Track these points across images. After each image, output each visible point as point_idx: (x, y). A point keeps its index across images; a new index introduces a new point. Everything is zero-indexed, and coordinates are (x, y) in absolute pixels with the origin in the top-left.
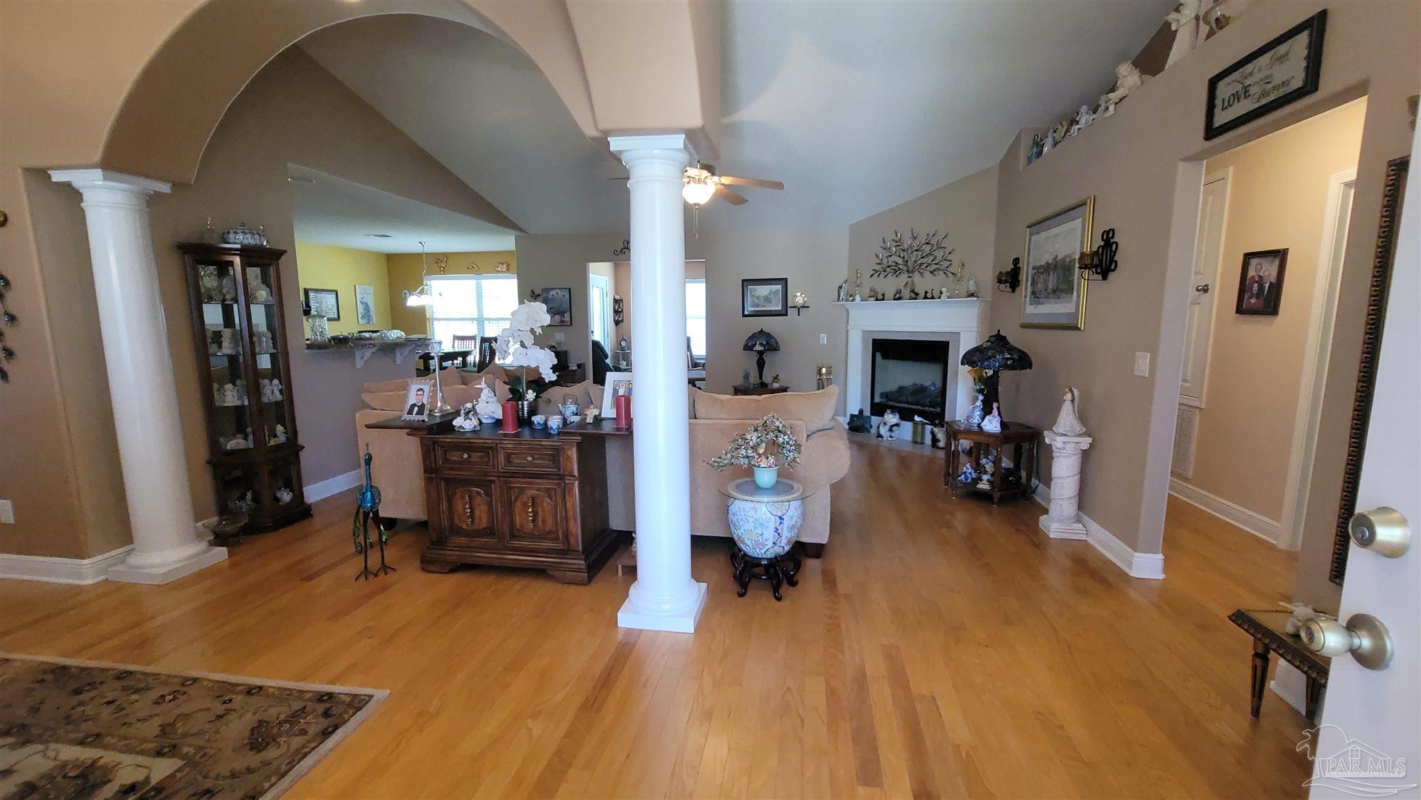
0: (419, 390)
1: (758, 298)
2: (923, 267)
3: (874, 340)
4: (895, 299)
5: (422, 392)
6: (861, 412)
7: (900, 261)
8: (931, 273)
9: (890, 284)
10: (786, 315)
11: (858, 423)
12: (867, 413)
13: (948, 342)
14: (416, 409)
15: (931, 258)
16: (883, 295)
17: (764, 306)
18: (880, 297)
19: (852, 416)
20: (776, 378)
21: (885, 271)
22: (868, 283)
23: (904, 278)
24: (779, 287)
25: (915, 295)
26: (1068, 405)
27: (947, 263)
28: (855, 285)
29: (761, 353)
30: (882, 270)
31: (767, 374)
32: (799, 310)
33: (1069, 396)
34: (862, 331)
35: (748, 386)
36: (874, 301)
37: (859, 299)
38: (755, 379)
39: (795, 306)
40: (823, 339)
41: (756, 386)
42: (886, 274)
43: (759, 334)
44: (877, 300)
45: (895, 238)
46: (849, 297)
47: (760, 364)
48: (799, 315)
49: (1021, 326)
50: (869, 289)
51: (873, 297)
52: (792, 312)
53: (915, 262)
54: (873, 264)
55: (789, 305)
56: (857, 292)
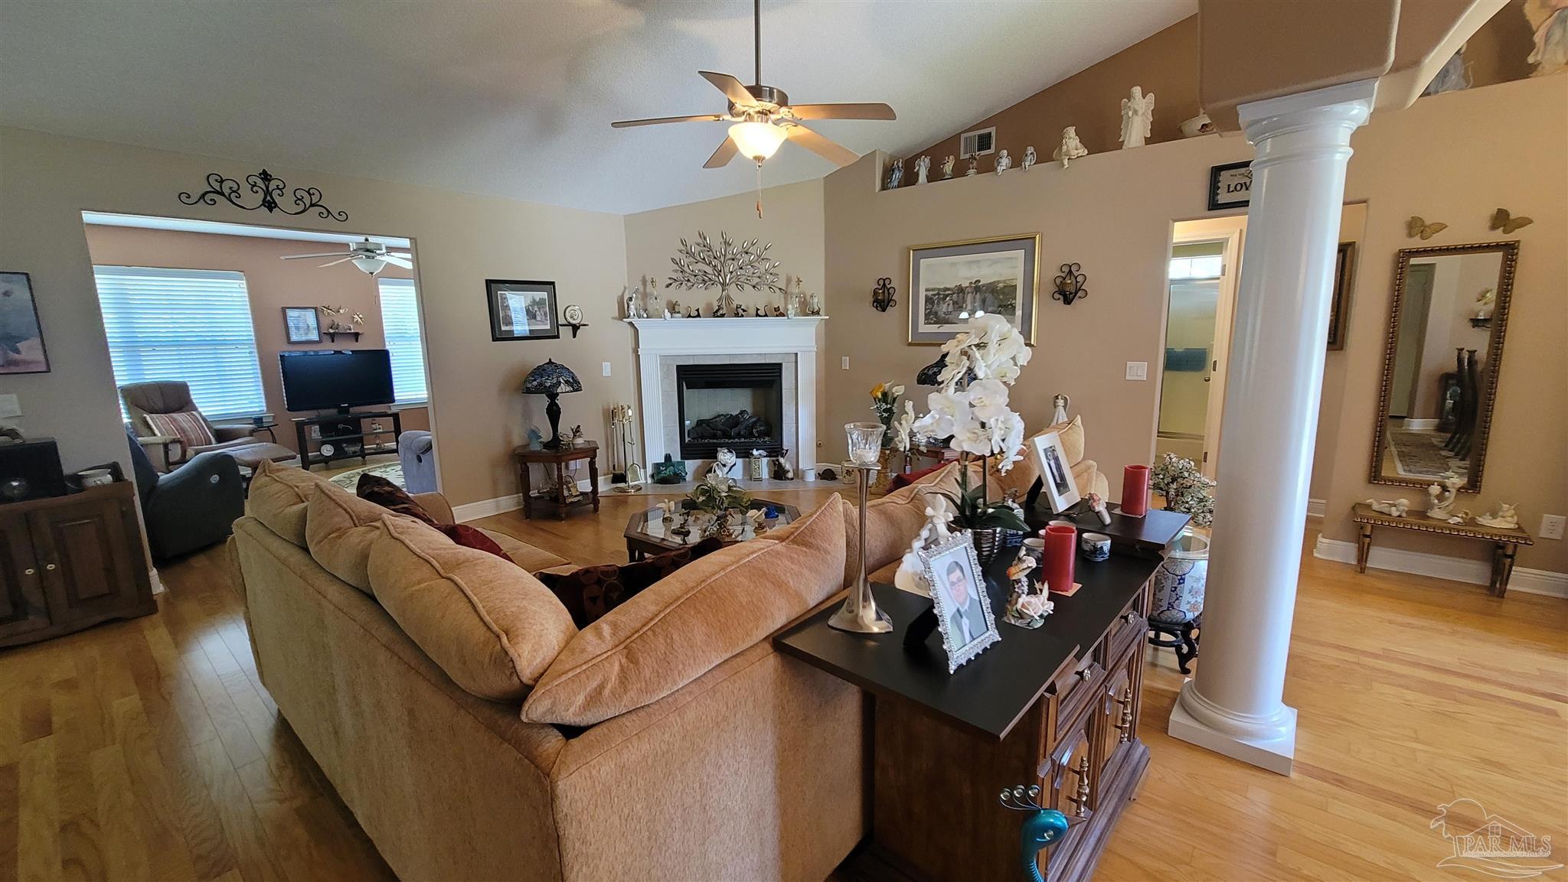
2: (742, 279)
3: (678, 367)
4: (714, 316)
6: (668, 458)
7: (709, 270)
8: (754, 287)
9: (702, 297)
10: (557, 337)
11: (668, 472)
12: (676, 457)
13: (781, 364)
15: (752, 270)
16: (698, 310)
18: (694, 313)
19: (657, 466)
20: (577, 432)
21: (689, 280)
22: (662, 295)
23: (717, 291)
24: (544, 295)
25: (738, 313)
26: (1061, 409)
27: (772, 277)
28: (645, 296)
29: (553, 396)
30: (683, 278)
31: (565, 427)
32: (575, 328)
33: (1061, 402)
34: (660, 356)
35: (536, 447)
36: (683, 317)
37: (667, 314)
38: (546, 435)
39: (570, 324)
40: (607, 369)
41: (546, 445)
42: (689, 284)
43: (550, 368)
44: (690, 316)
45: (700, 241)
46: (642, 312)
47: (554, 413)
48: (574, 336)
49: (910, 344)
50: (665, 303)
51: (679, 312)
52: (565, 332)
53: (731, 273)
54: (669, 271)
55: (560, 323)
56: (652, 304)
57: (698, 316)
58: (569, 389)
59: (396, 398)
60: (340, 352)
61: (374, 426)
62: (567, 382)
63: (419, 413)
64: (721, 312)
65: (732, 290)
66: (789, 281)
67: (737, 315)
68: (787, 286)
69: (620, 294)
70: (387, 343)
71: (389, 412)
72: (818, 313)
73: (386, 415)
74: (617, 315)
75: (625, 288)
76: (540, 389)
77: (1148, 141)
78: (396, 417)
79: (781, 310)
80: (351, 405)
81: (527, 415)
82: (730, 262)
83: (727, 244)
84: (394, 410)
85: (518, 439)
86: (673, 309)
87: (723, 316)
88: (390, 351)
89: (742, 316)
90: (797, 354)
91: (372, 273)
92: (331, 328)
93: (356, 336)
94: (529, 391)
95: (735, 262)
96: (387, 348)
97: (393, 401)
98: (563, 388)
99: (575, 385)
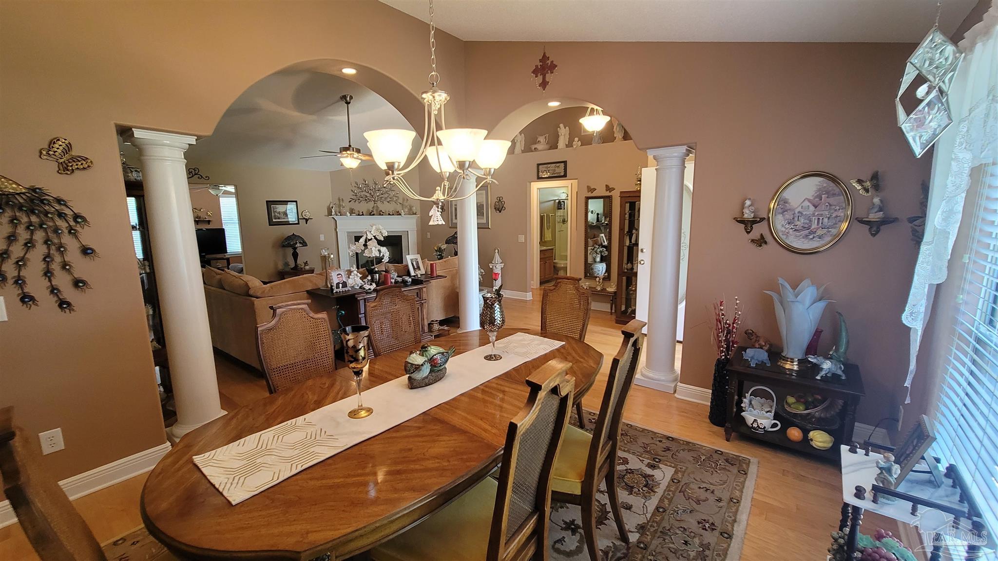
0: (338, 275)
1: (279, 213)
2: (383, 199)
3: (355, 236)
4: (370, 215)
5: (340, 276)
7: (368, 195)
8: (388, 202)
9: (365, 207)
10: (298, 224)
13: (401, 236)
14: (341, 285)
15: (387, 195)
16: (362, 212)
17: (284, 219)
18: (361, 214)
20: (306, 263)
21: (359, 199)
22: (347, 206)
23: (371, 204)
24: (293, 206)
25: (380, 213)
26: (497, 254)
27: (396, 198)
28: (340, 206)
29: (295, 249)
30: (356, 199)
31: (300, 261)
32: (307, 220)
33: (497, 251)
34: (347, 232)
35: (287, 269)
36: (356, 215)
37: (349, 215)
38: (292, 265)
39: (304, 218)
40: (322, 238)
41: (292, 269)
42: (359, 201)
43: (294, 237)
44: (359, 215)
45: (364, 182)
46: (337, 213)
47: (295, 256)
48: (306, 223)
49: (450, 228)
50: (349, 209)
51: (354, 213)
52: (302, 222)
53: (378, 196)
54: (350, 195)
55: (300, 218)
56: (343, 210)
57: (363, 215)
58: (301, 245)
59: (228, 251)
60: (202, 229)
61: (217, 264)
62: (300, 243)
63: (238, 258)
64: (373, 213)
65: (379, 203)
66: (404, 200)
67: (380, 215)
68: (403, 202)
69: (328, 205)
70: (224, 225)
71: (225, 258)
72: (415, 214)
73: (223, 259)
74: (327, 214)
75: (331, 203)
76: (289, 245)
77: (523, 152)
78: (228, 260)
79: (400, 212)
80: (206, 254)
81: (285, 256)
82: (377, 191)
83: (376, 184)
84: (227, 256)
85: (280, 266)
86: (352, 212)
87: (374, 215)
88: (225, 229)
89: (383, 215)
90: (408, 231)
91: (217, 195)
92: (197, 218)
93: (209, 222)
94: (284, 246)
95: (379, 192)
96: (224, 227)
97: (227, 253)
98: (298, 245)
99: (304, 244)
